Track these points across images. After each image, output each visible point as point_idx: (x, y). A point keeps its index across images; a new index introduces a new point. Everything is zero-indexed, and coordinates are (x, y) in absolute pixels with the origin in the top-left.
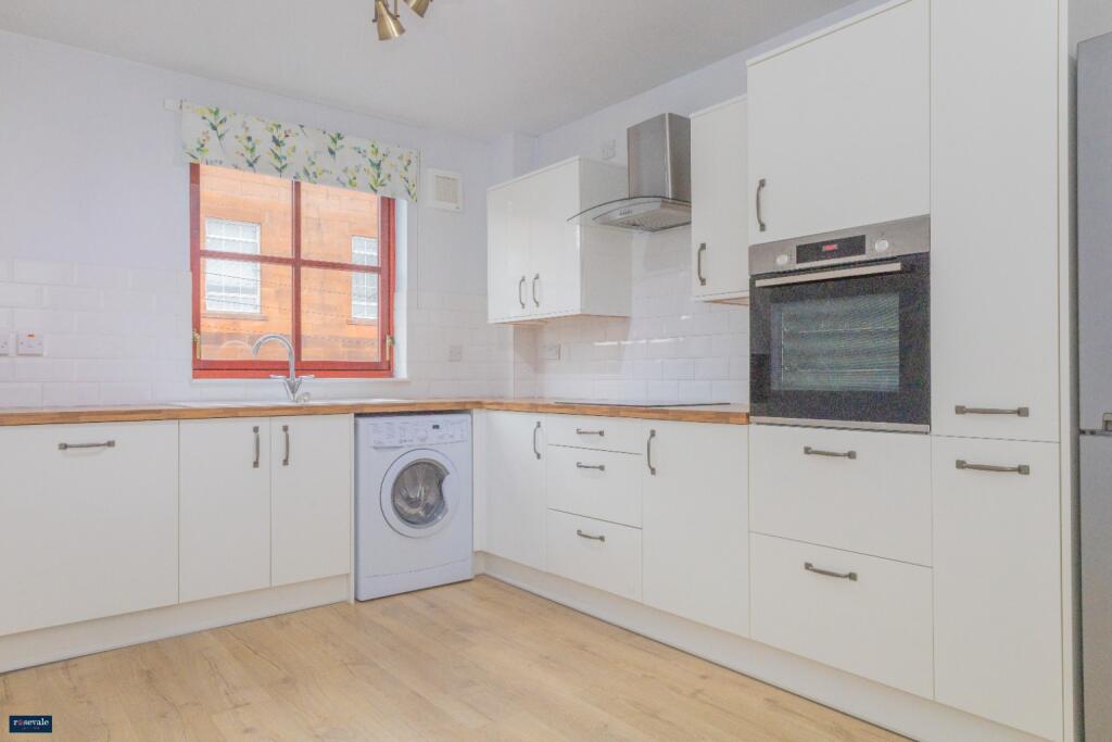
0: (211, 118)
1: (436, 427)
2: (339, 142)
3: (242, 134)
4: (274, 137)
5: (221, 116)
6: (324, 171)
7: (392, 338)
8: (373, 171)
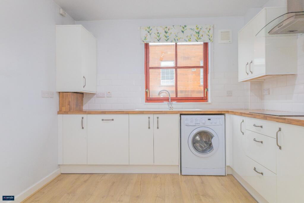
0: (148, 30)
1: (209, 119)
2: (185, 28)
3: (156, 32)
4: (165, 31)
5: (150, 29)
6: (180, 38)
7: (207, 89)
8: (197, 35)
